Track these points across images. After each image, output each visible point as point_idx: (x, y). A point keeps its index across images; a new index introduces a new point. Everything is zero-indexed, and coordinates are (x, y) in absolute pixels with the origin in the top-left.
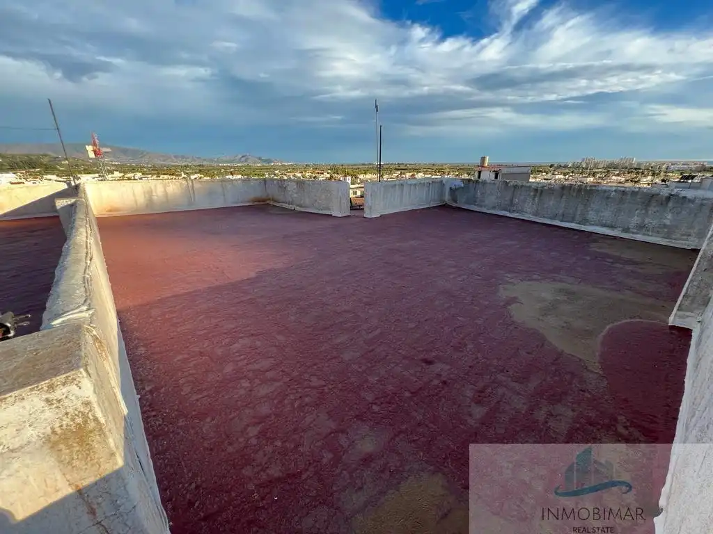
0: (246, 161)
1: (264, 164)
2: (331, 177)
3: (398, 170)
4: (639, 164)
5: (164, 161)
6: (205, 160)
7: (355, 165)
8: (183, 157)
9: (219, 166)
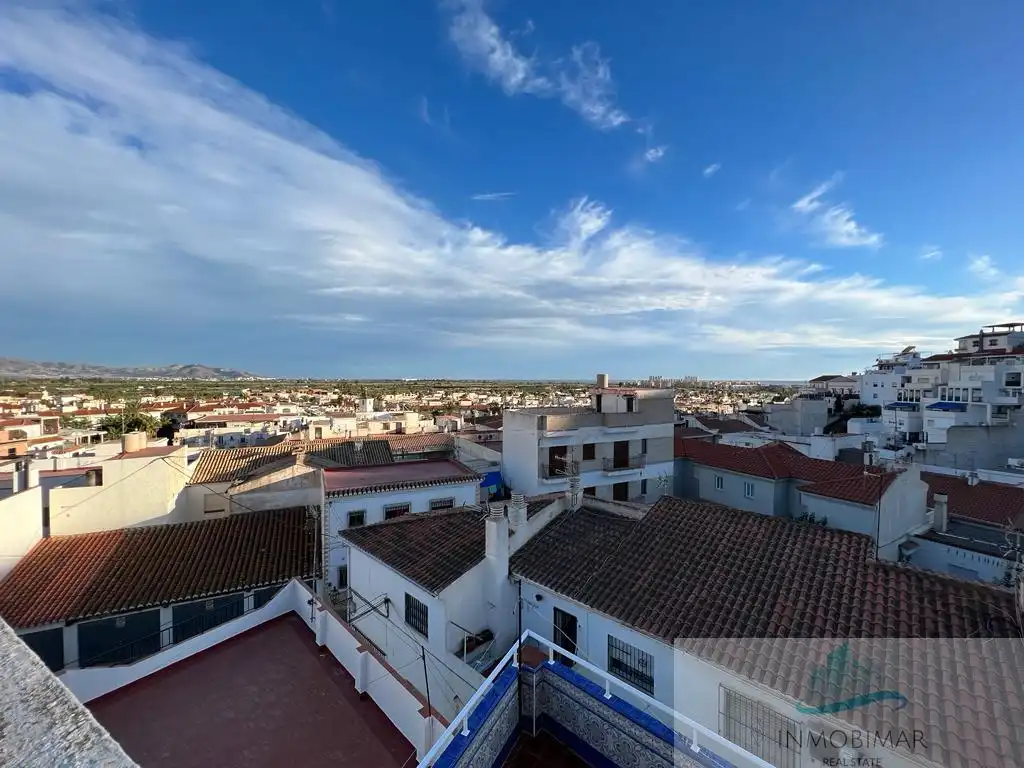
0: (191, 372)
1: (225, 378)
2: (340, 399)
3: (440, 388)
4: (704, 383)
5: (16, 371)
6: (107, 371)
7: (376, 381)
8: (62, 365)
9: (135, 380)
